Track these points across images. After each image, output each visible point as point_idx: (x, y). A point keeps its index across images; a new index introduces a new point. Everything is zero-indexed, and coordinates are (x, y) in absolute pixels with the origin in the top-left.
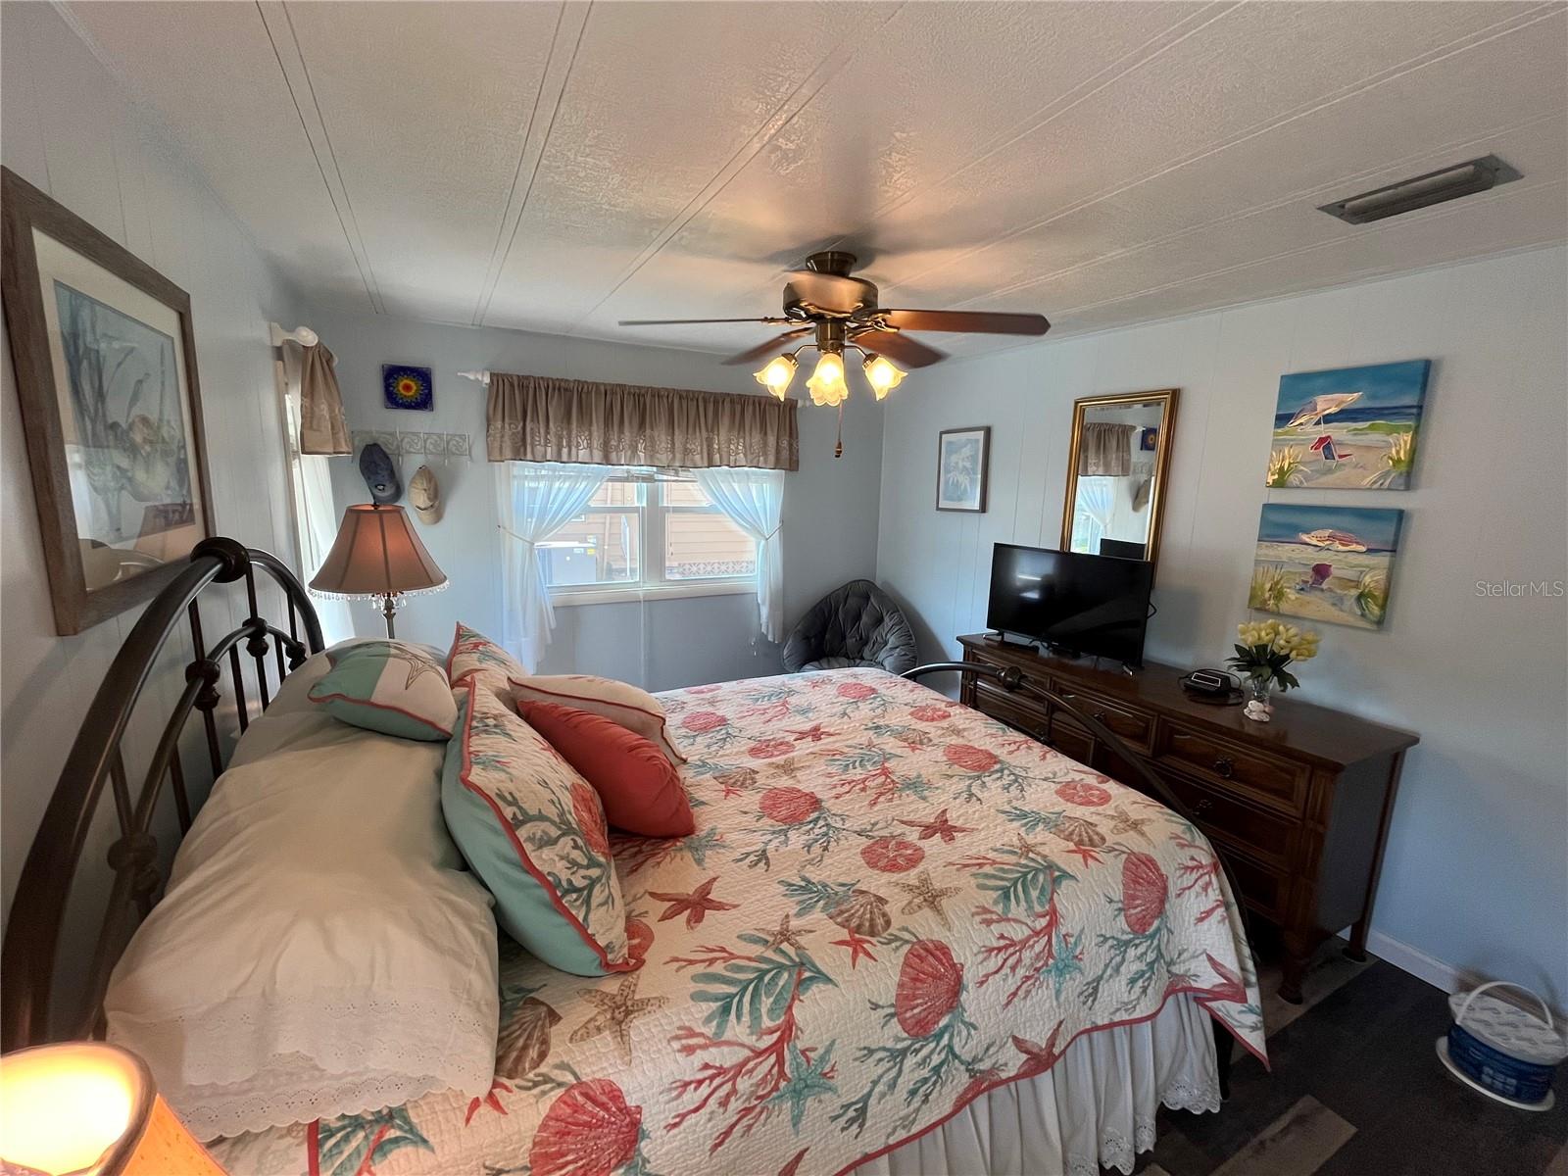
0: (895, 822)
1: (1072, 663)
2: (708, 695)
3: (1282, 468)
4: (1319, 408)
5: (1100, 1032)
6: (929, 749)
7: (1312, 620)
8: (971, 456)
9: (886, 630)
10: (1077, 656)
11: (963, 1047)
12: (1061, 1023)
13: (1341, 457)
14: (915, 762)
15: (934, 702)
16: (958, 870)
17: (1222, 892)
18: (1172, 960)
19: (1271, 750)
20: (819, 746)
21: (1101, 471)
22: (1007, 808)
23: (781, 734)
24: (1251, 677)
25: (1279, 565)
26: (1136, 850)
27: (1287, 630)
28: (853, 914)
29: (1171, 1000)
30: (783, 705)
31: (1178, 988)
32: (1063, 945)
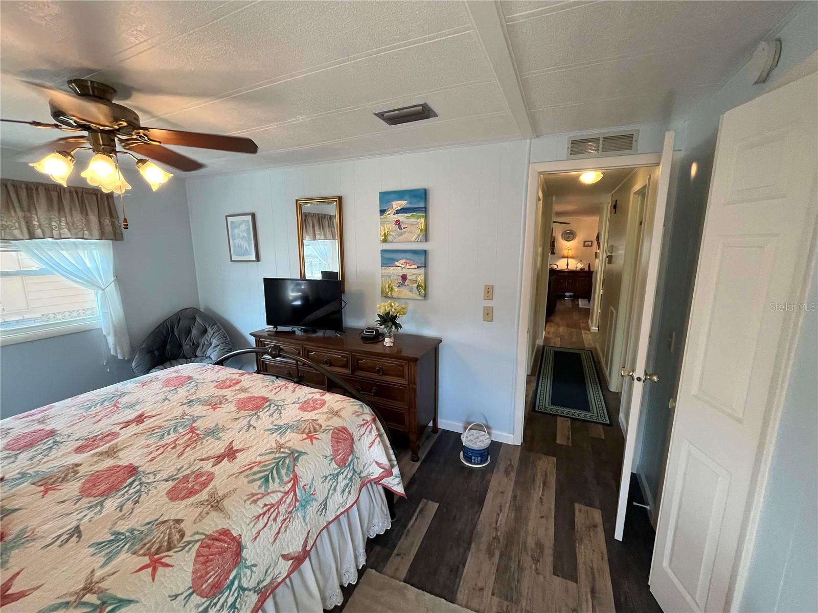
0: (196, 462)
1: (314, 335)
2: (39, 416)
3: (385, 233)
4: (394, 208)
5: (332, 524)
6: (225, 406)
7: (404, 299)
8: (247, 229)
9: (210, 336)
10: (315, 332)
11: (249, 581)
12: (309, 532)
13: (404, 228)
14: (214, 417)
15: (232, 375)
16: (236, 477)
17: (378, 429)
18: (361, 471)
19: (394, 358)
20: (142, 426)
21: (323, 237)
22: (271, 427)
23: (109, 428)
24: (385, 327)
25: (390, 276)
26: (337, 426)
27: (395, 304)
28: (154, 542)
29: (364, 489)
30: (115, 405)
31: (366, 483)
32: (303, 492)
